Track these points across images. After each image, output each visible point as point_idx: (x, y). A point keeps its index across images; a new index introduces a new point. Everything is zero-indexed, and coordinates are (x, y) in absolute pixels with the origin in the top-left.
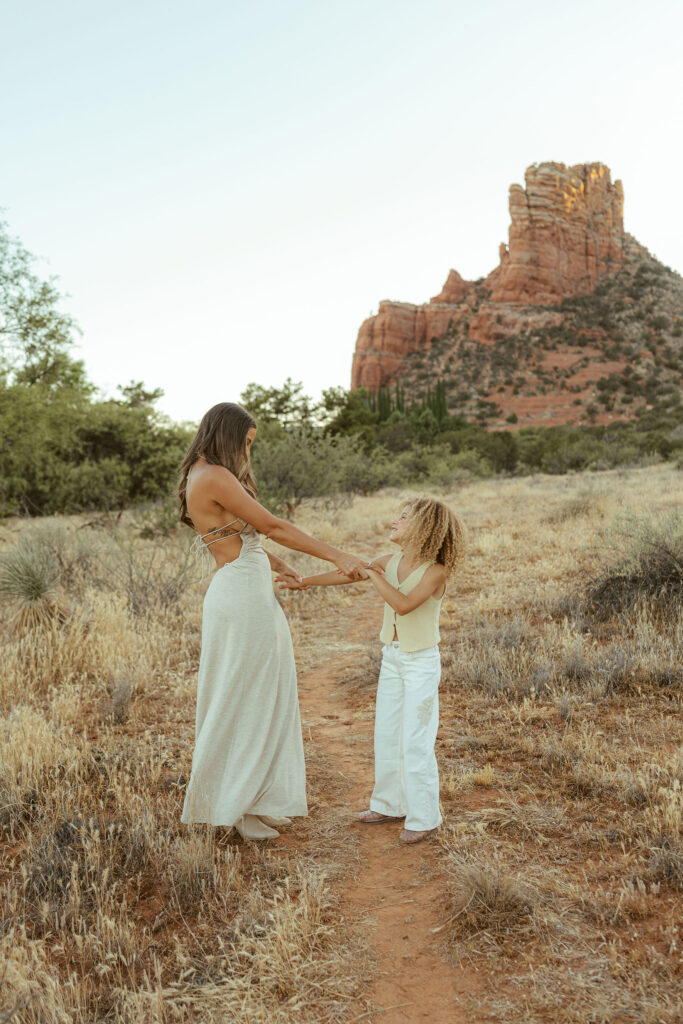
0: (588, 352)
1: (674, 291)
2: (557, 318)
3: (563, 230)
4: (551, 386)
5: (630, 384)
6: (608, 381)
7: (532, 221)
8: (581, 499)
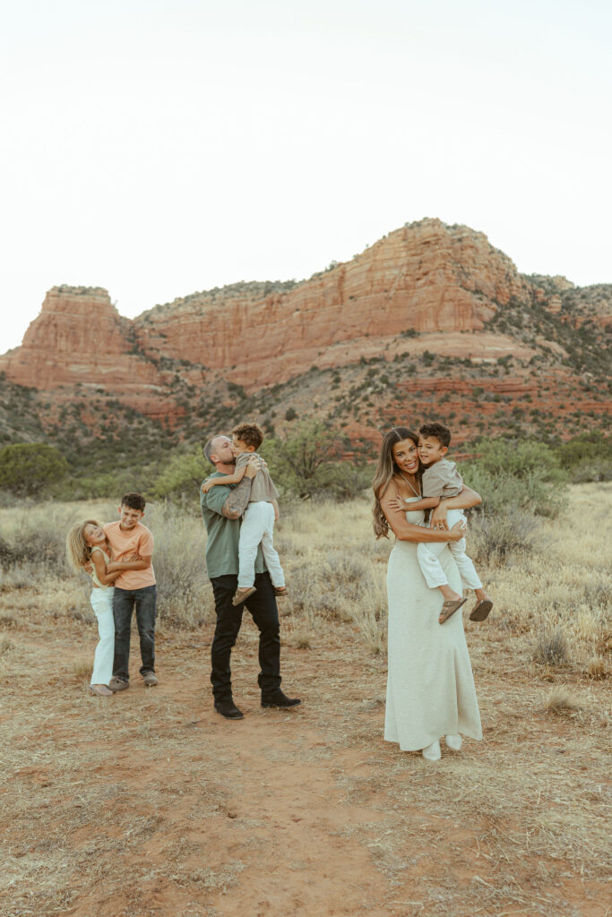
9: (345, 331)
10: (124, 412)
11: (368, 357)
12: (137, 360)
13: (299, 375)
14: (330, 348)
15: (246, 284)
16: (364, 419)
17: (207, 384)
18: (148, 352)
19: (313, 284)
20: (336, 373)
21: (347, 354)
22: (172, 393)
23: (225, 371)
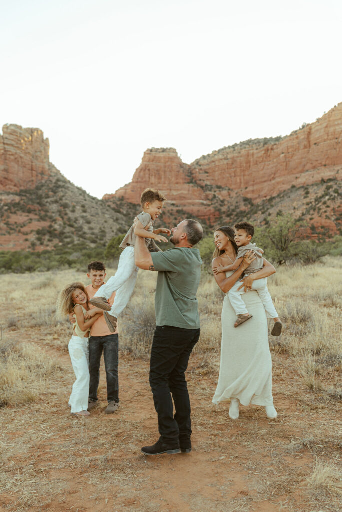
0: (32, 216)
1: (72, 192)
2: (17, 199)
3: (21, 157)
4: (13, 231)
5: (51, 233)
6: (41, 231)
7: (5, 151)
8: (46, 281)
9: (312, 164)
10: (186, 216)
11: (326, 179)
12: (192, 187)
13: (285, 191)
14: (303, 175)
15: (253, 141)
16: (324, 215)
17: (231, 198)
18: (198, 182)
19: (292, 137)
20: (307, 189)
21: (313, 177)
22: (212, 204)
23: (241, 191)
